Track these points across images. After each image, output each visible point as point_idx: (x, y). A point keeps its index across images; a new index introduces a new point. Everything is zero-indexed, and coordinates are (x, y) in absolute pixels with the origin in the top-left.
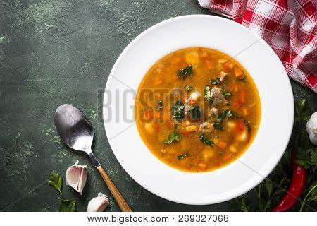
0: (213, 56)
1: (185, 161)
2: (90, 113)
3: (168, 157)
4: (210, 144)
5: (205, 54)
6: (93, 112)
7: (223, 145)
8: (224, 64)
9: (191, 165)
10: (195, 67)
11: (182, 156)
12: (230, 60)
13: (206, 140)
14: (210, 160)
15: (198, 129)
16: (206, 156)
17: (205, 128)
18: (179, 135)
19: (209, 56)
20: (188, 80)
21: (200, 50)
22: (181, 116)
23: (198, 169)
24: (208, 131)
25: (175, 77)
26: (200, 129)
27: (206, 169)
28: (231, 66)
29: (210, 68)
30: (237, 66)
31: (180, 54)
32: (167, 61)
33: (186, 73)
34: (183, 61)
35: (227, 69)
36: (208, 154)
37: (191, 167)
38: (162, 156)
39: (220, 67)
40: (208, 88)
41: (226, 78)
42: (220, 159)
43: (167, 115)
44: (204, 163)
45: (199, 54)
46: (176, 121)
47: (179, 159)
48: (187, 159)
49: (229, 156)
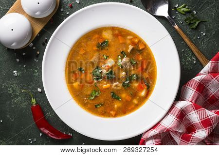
0: (123, 33)
1: (100, 109)
2: (34, 72)
3: (89, 106)
4: (118, 99)
5: (117, 32)
6: (36, 71)
7: (129, 98)
8: (131, 39)
9: (105, 112)
10: (110, 41)
11: (98, 105)
12: (135, 36)
13: (115, 96)
14: (119, 108)
15: (111, 86)
16: (116, 106)
17: (116, 86)
18: (96, 89)
19: (120, 33)
20: (104, 51)
21: (113, 29)
22: (99, 77)
23: (109, 115)
24: (118, 88)
25: (95, 48)
26: (113, 87)
27: (116, 116)
28: (136, 41)
29: (121, 42)
30: (140, 41)
31: (98, 31)
32: (88, 36)
33: (102, 46)
35: (133, 43)
37: (105, 114)
38: (84, 105)
39: (128, 42)
40: (120, 57)
41: (133, 50)
42: (125, 110)
43: (89, 77)
44: (114, 111)
45: (113, 31)
46: (95, 81)
47: (96, 107)
48: (102, 107)
49: (133, 106)
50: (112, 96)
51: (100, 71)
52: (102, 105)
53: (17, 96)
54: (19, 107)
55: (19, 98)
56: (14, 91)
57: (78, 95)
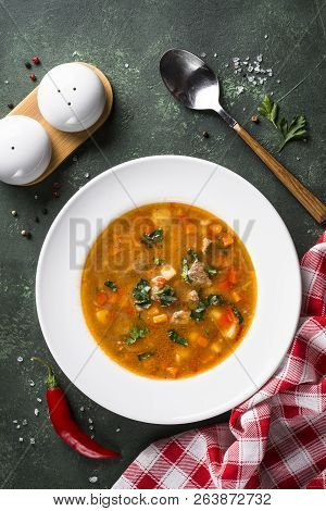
0: (192, 216)
1: (148, 363)
2: (23, 290)
3: (126, 357)
4: (181, 343)
5: (180, 212)
6: (27, 288)
7: (203, 342)
9: (158, 369)
11: (144, 355)
13: (176, 336)
14: (184, 361)
15: (169, 318)
16: (178, 357)
17: (179, 318)
18: (140, 324)
19: (186, 215)
21: (172, 206)
22: (146, 301)
23: (166, 375)
24: (183, 322)
26: (172, 320)
27: (178, 375)
33: (152, 240)
37: (157, 372)
38: (117, 354)
40: (185, 261)
42: (195, 365)
43: (127, 299)
44: (175, 366)
45: (172, 212)
46: (139, 309)
47: (140, 360)
48: (152, 359)
49: (211, 357)
50: (171, 338)
51: (147, 288)
52: (152, 355)
57: (106, 336)
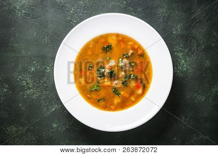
0: (125, 40)
1: (102, 103)
2: (46, 69)
3: (92, 100)
4: (118, 94)
5: (120, 38)
6: (48, 68)
7: (127, 95)
8: (132, 45)
10: (113, 45)
11: (100, 100)
12: (135, 43)
13: (116, 91)
14: (118, 104)
15: (112, 84)
16: (115, 102)
17: (116, 84)
18: (100, 87)
19: (123, 40)
20: (108, 53)
21: (118, 35)
23: (110, 109)
24: (118, 86)
25: (101, 51)
27: (115, 109)
28: (136, 47)
29: (123, 47)
30: (140, 47)
31: (105, 37)
32: (96, 41)
33: (108, 49)
34: (106, 41)
35: (133, 49)
36: (117, 100)
37: (106, 108)
38: (89, 99)
39: (129, 47)
40: (120, 59)
41: (132, 54)
42: (124, 104)
44: (114, 106)
45: (117, 37)
47: (99, 102)
48: (104, 102)
49: (130, 102)
50: (114, 91)
52: (104, 100)
53: (29, 88)
54: (31, 98)
55: (32, 90)
56: (27, 84)
